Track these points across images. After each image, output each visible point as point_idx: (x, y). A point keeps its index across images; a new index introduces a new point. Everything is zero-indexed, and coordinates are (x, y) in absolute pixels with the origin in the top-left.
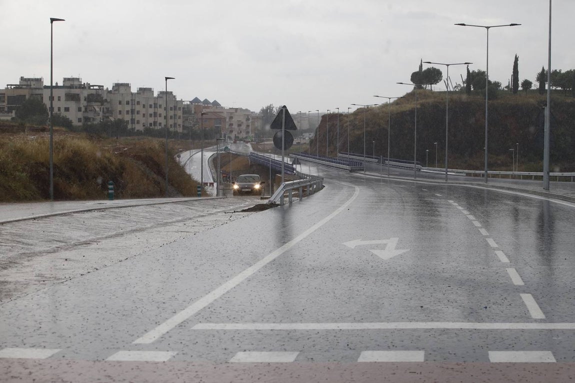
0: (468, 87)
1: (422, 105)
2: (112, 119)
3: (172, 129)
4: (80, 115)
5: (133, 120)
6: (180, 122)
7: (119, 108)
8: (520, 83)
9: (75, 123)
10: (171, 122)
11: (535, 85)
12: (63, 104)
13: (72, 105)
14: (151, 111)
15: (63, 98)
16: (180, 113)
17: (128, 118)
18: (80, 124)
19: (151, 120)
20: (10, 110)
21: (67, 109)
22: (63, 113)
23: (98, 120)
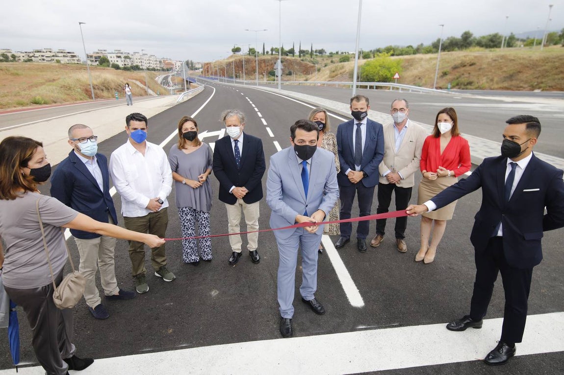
0: (249, 53)
1: (236, 59)
2: (134, 65)
3: (156, 68)
4: (123, 63)
5: (142, 65)
6: (158, 65)
7: (137, 61)
8: (265, 52)
9: (121, 66)
10: (156, 65)
11: (270, 52)
12: (116, 59)
13: (119, 59)
14: (148, 62)
15: (115, 57)
16: (158, 63)
17: (140, 64)
18: (123, 66)
19: (148, 65)
20: (96, 61)
21: (117, 61)
22: (116, 63)
23: (130, 64)
